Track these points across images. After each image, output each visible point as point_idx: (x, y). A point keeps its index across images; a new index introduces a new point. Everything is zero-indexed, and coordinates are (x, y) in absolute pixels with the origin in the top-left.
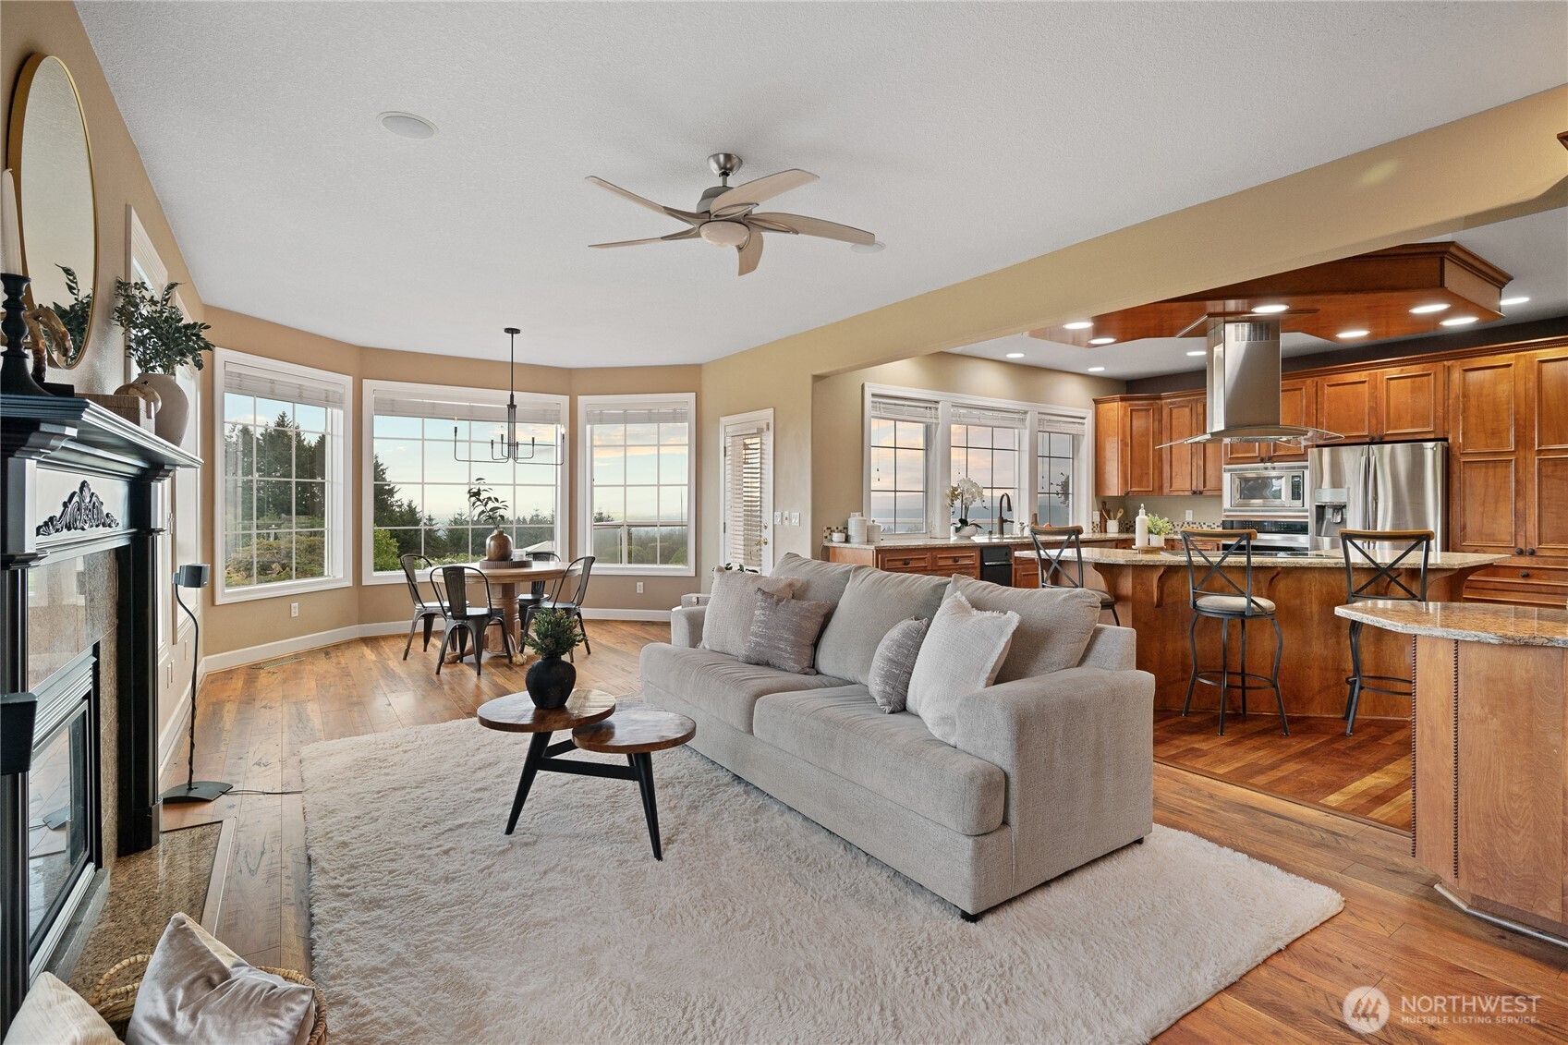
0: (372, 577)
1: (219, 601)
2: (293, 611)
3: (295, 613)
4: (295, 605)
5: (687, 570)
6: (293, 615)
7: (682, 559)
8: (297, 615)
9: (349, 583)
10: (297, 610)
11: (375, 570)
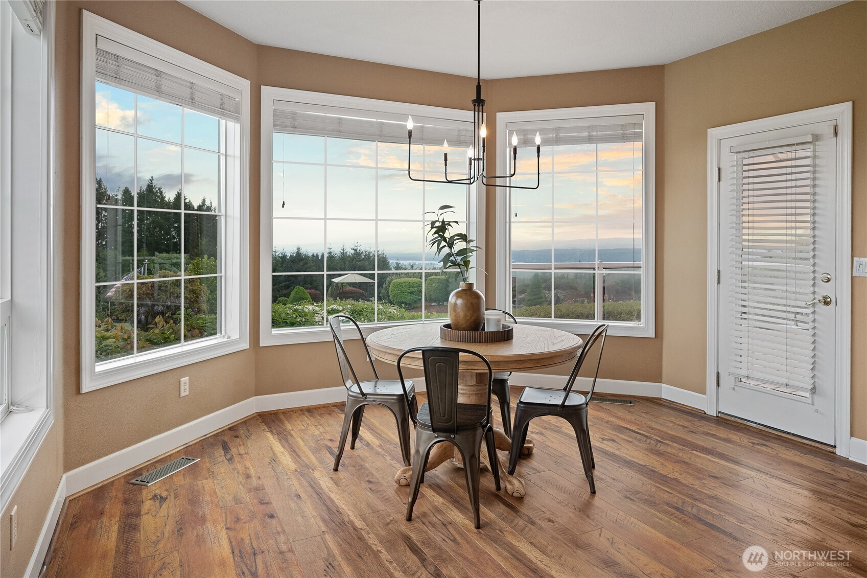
0: (272, 336)
1: (87, 386)
2: (182, 388)
3: (185, 391)
4: (185, 380)
5: (643, 327)
6: (183, 394)
7: (635, 315)
8: (187, 393)
9: (245, 345)
10: (187, 387)
11: (273, 326)
